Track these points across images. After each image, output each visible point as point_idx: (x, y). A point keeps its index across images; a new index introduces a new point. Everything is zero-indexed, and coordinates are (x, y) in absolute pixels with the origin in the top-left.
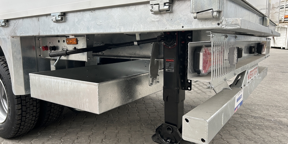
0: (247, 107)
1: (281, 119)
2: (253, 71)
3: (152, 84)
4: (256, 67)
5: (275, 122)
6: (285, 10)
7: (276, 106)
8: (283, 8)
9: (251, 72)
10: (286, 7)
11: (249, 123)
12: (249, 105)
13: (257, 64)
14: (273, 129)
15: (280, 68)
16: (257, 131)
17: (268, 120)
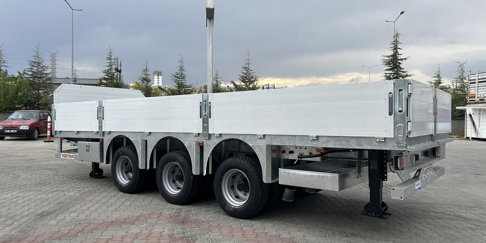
0: (430, 205)
1: (460, 214)
2: (427, 169)
3: (358, 177)
4: (430, 166)
5: (454, 215)
6: (477, 86)
7: (459, 205)
8: (475, 83)
9: (426, 170)
10: (479, 82)
11: (431, 216)
12: (431, 204)
13: (431, 164)
14: (451, 219)
15: (476, 170)
16: (437, 220)
17: (448, 214)
